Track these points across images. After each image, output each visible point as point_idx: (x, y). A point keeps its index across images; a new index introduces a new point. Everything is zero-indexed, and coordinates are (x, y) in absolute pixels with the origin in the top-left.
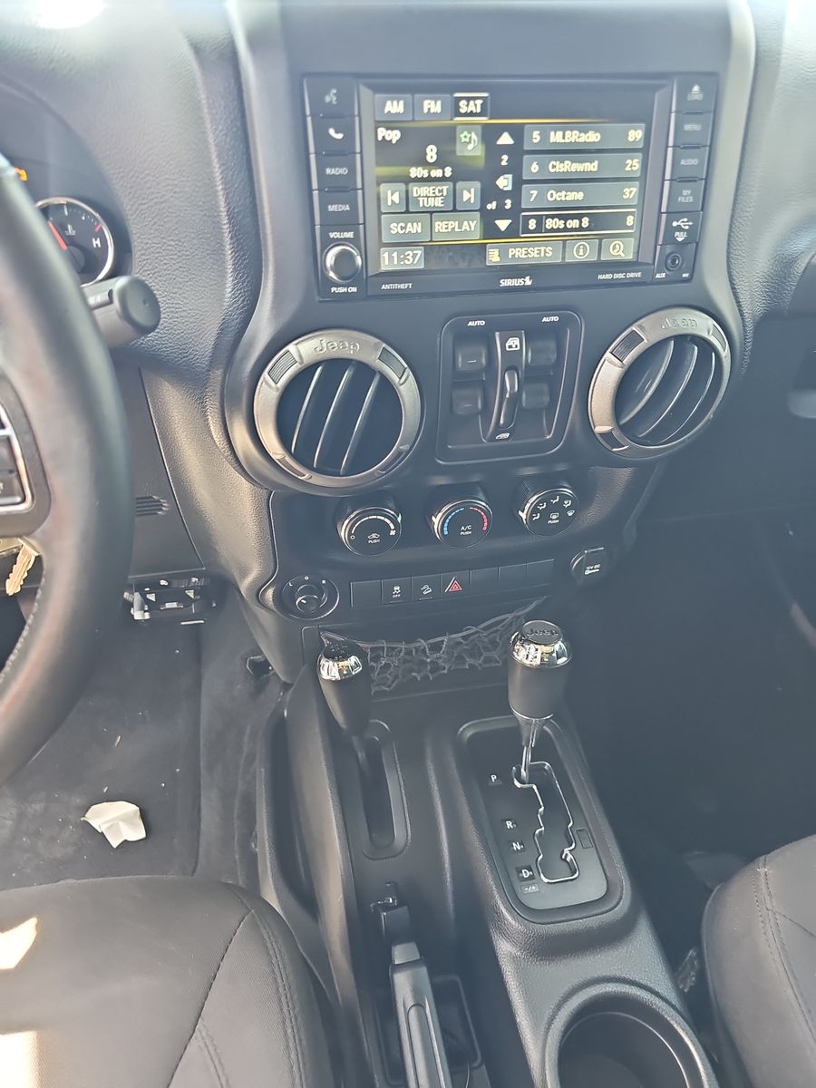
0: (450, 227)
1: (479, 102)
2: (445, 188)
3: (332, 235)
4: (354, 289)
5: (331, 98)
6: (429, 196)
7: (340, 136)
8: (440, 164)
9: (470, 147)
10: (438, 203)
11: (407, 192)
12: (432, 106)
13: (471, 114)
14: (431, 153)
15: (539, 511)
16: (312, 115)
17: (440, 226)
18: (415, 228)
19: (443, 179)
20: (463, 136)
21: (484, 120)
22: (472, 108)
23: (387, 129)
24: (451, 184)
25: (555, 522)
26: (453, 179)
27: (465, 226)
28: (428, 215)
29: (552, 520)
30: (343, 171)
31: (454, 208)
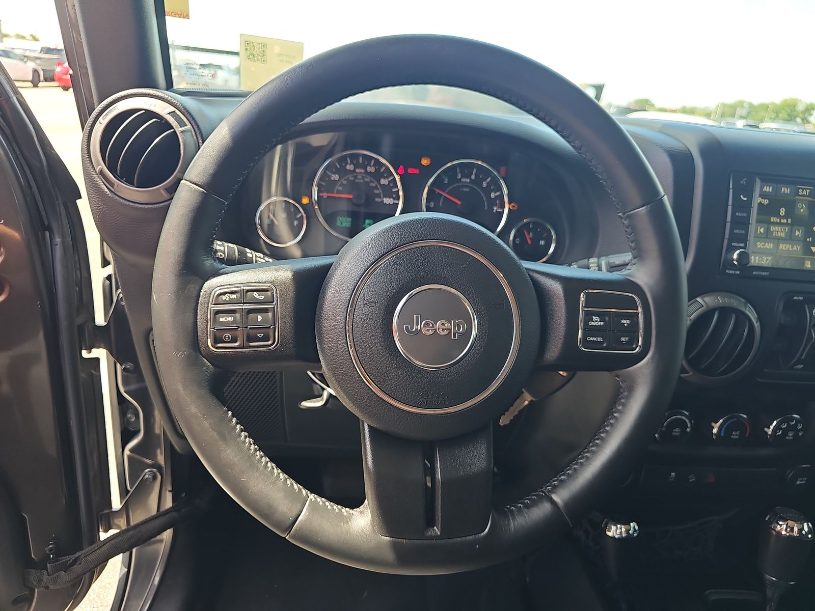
0: (787, 247)
1: (808, 191)
2: (787, 228)
3: (733, 244)
4: (738, 272)
5: (743, 182)
6: (777, 231)
7: (745, 199)
8: (786, 217)
9: (802, 210)
10: (783, 235)
11: (768, 228)
12: (785, 190)
13: (804, 196)
14: (783, 211)
15: (781, 429)
16: (733, 188)
17: (782, 246)
18: (769, 246)
19: (787, 224)
20: (799, 205)
21: (810, 199)
22: (805, 193)
23: (762, 198)
24: (790, 227)
25: (790, 438)
26: (792, 225)
27: (795, 248)
28: (777, 241)
29: (789, 436)
30: (744, 215)
31: (790, 238)
